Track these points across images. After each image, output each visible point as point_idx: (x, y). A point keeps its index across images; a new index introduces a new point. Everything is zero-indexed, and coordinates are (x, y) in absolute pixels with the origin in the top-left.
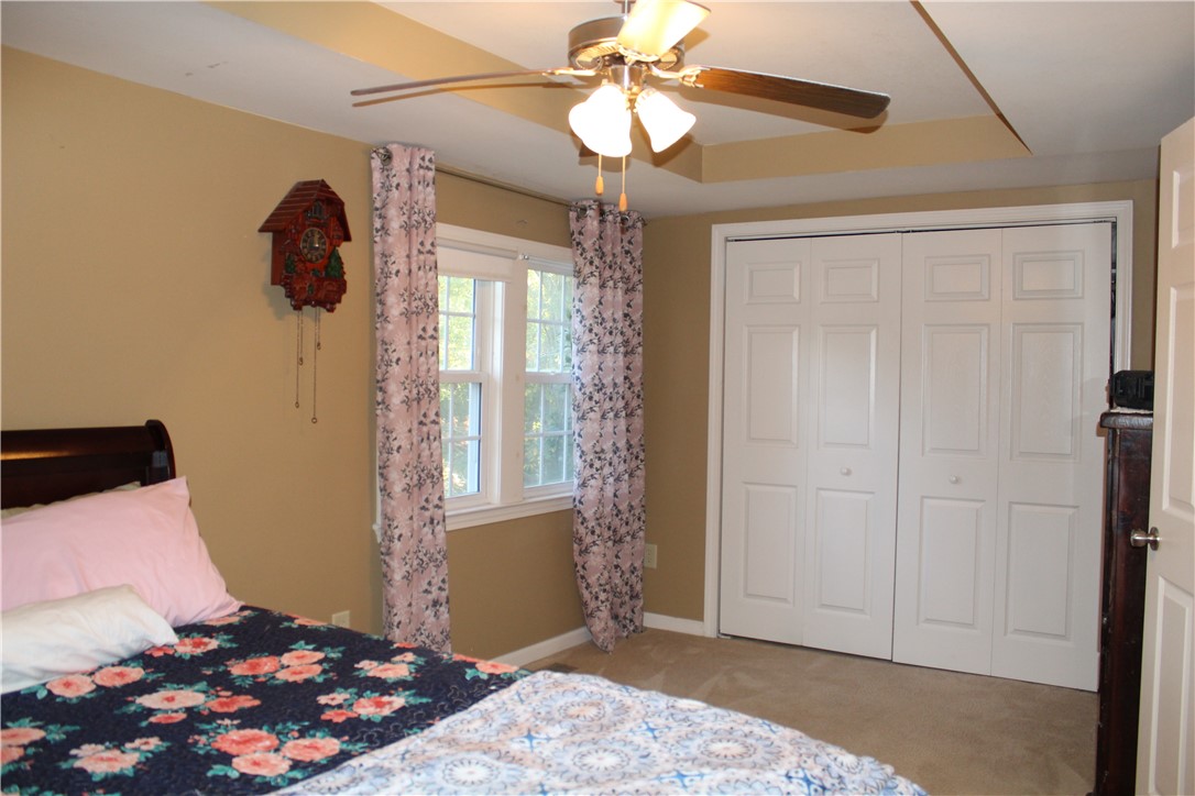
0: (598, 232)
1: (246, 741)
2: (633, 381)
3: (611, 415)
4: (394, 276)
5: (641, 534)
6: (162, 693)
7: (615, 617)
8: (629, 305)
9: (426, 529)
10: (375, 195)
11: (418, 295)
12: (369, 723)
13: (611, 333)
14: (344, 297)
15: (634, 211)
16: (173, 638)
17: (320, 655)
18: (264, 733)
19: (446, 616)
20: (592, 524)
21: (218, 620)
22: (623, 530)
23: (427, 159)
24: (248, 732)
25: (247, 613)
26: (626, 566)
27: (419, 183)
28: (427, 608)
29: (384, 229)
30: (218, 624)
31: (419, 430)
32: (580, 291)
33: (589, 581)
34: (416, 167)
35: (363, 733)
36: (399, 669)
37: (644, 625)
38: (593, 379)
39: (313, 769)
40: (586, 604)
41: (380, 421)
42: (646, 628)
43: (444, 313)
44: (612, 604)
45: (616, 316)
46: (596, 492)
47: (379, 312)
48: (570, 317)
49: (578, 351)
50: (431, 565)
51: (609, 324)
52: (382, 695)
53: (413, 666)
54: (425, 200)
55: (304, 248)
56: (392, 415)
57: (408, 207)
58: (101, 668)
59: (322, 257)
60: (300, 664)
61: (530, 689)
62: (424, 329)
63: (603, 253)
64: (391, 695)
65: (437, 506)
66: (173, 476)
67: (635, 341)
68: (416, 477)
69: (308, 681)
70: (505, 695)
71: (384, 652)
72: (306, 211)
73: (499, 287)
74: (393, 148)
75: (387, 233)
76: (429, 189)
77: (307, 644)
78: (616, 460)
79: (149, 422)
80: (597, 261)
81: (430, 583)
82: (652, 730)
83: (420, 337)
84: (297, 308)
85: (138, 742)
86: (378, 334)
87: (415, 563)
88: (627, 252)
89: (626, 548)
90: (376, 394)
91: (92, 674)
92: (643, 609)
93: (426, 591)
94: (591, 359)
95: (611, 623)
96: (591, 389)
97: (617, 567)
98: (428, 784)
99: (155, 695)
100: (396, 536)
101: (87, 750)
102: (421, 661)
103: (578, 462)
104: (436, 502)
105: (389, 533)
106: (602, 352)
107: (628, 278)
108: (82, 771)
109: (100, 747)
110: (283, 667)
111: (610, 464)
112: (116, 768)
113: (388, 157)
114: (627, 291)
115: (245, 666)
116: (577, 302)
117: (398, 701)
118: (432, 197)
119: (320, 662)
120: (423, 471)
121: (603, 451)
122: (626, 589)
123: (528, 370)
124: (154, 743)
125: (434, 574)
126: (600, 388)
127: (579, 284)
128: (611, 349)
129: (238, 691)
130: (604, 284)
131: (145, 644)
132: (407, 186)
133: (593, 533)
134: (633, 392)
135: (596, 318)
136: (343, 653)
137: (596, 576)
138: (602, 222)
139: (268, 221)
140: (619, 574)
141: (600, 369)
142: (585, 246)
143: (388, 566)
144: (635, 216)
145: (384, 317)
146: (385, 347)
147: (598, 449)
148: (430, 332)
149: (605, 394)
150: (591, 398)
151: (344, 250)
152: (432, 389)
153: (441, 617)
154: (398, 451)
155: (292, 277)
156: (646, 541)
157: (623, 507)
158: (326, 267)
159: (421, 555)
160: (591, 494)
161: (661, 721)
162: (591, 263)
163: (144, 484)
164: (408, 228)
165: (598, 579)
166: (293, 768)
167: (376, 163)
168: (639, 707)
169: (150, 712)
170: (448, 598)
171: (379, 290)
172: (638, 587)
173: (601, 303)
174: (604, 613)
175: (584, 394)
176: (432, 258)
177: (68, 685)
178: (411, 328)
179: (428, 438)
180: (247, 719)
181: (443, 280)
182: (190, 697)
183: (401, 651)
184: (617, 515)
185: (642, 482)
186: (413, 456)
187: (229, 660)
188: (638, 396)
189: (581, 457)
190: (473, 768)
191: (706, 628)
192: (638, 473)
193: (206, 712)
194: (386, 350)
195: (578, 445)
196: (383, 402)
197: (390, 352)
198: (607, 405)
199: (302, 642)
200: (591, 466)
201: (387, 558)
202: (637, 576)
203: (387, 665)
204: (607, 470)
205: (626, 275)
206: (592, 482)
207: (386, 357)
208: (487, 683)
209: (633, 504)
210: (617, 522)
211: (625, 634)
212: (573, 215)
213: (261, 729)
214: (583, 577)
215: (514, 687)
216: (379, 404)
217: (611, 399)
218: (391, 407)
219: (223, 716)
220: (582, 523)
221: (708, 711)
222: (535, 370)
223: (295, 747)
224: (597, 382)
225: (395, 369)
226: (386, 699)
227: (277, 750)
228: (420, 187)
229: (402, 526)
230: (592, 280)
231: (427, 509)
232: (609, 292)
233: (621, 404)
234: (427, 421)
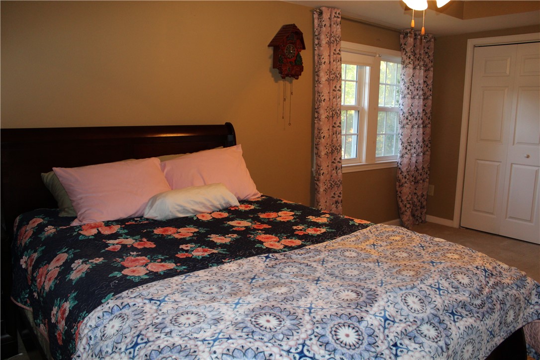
0: (413, 44)
1: (267, 238)
2: (427, 111)
3: (416, 126)
4: (323, 64)
5: (427, 180)
6: (236, 221)
7: (413, 216)
8: (426, 77)
9: (334, 171)
10: (315, 30)
11: (333, 72)
12: (312, 236)
13: (417, 90)
14: (302, 73)
15: (430, 34)
16: (237, 204)
17: (293, 213)
18: (273, 236)
19: (341, 208)
20: (405, 174)
21: (253, 199)
22: (419, 178)
23: (337, 13)
24: (268, 235)
25: (264, 197)
26: (419, 194)
27: (334, 24)
28: (333, 204)
29: (319, 44)
30: (254, 200)
31: (332, 129)
32: (404, 71)
33: (403, 199)
34: (333, 17)
35: (310, 239)
36: (323, 220)
37: (426, 220)
38: (409, 110)
39: (291, 248)
40: (400, 208)
41: (316, 125)
42: (427, 222)
43: (343, 80)
44: (412, 209)
45: (420, 82)
46: (407, 160)
47: (316, 79)
48: (399, 82)
49: (402, 98)
50: (335, 186)
51: (417, 86)
52: (317, 227)
53: (328, 219)
54: (336, 31)
55: (286, 52)
56: (321, 123)
57: (329, 34)
58: (213, 212)
59: (294, 56)
60: (285, 216)
61: (375, 229)
62: (335, 87)
63: (415, 53)
64: (320, 228)
65: (339, 162)
66: (235, 144)
67: (428, 94)
68: (330, 149)
69: (288, 222)
70: (364, 230)
71: (318, 214)
72: (287, 37)
73: (368, 68)
74: (323, 9)
75: (320, 46)
76: (338, 26)
77: (287, 209)
78: (417, 147)
79: (226, 123)
80: (412, 57)
81: (334, 194)
82: (423, 247)
83: (334, 90)
84: (283, 78)
85: (230, 235)
86: (316, 89)
87: (329, 185)
88: (426, 53)
89: (420, 185)
90: (315, 114)
91: (211, 213)
92: (426, 213)
93: (333, 197)
94: (408, 101)
95: (411, 218)
96: (407, 115)
97: (415, 194)
98: (335, 256)
99: (233, 222)
100: (322, 173)
101: (213, 236)
102: (332, 217)
103: (400, 146)
104: (338, 160)
105: (319, 172)
106: (413, 98)
107: (426, 65)
108: (213, 241)
109: (217, 235)
110: (279, 216)
111: (415, 148)
112: (224, 242)
113: (321, 13)
114: (425, 71)
115: (264, 215)
116: (402, 76)
117: (323, 230)
118: (339, 30)
119: (293, 215)
120: (333, 147)
121: (411, 142)
122: (419, 204)
123: (379, 105)
124: (235, 236)
125: (336, 190)
126: (411, 114)
127: (404, 67)
128: (417, 97)
129: (263, 223)
130: (415, 67)
131: (228, 205)
132: (329, 25)
133: (405, 178)
134: (427, 117)
135: (411, 83)
136: (302, 213)
137: (406, 197)
138: (415, 39)
139: (271, 42)
140: (416, 197)
141: (412, 105)
142: (407, 50)
143: (318, 186)
144: (431, 36)
145: (319, 82)
146: (319, 94)
147: (409, 141)
148: (338, 88)
149: (414, 117)
150: (407, 119)
151: (303, 53)
152: (338, 112)
153: (339, 208)
154: (323, 138)
155: (281, 65)
156: (429, 184)
157: (420, 167)
158: (295, 61)
159: (331, 182)
160: (406, 161)
161: (427, 244)
162: (410, 58)
163: (224, 147)
164: (329, 43)
165: (407, 198)
166: (284, 247)
167: (316, 16)
168: (418, 239)
169: (233, 227)
170: (342, 200)
171: (317, 70)
172: (425, 203)
173: (413, 76)
174: (408, 213)
175: (404, 116)
176: (339, 56)
177: (203, 216)
178: (330, 86)
179: (336, 133)
180: (267, 231)
181: (343, 66)
182: (245, 223)
183: (324, 214)
184: (417, 171)
185: (429, 157)
186: (329, 141)
187: (259, 213)
188: (429, 119)
189: (401, 144)
190: (351, 252)
191: (455, 224)
192: (427, 153)
193: (252, 228)
194: (319, 96)
195: (401, 139)
196: (318, 117)
197: (321, 96)
198: (415, 122)
199: (286, 208)
200: (406, 148)
201: (317, 182)
202: (424, 198)
203: (319, 218)
204: (413, 151)
205: (425, 63)
206: (406, 156)
207: (319, 98)
208: (358, 226)
209: (424, 166)
210: (416, 174)
211: (417, 223)
212: (402, 36)
213: (272, 235)
214: (400, 197)
215: (368, 228)
216: (316, 118)
217: (416, 119)
218: (321, 120)
219: (259, 230)
220: (401, 173)
221: (447, 243)
222: (383, 106)
223: (285, 241)
224: (410, 111)
225: (323, 104)
226: (318, 229)
227: (278, 242)
228: (335, 26)
229: (324, 169)
230: (410, 65)
231: (335, 163)
232: (417, 71)
233: (421, 122)
234: (336, 126)
